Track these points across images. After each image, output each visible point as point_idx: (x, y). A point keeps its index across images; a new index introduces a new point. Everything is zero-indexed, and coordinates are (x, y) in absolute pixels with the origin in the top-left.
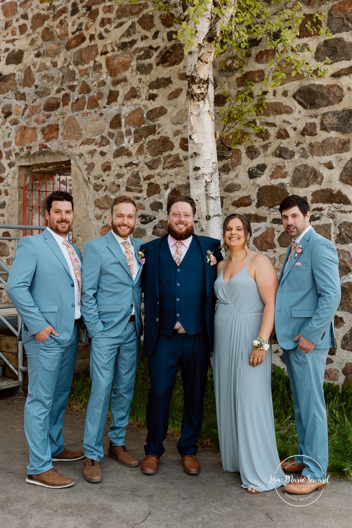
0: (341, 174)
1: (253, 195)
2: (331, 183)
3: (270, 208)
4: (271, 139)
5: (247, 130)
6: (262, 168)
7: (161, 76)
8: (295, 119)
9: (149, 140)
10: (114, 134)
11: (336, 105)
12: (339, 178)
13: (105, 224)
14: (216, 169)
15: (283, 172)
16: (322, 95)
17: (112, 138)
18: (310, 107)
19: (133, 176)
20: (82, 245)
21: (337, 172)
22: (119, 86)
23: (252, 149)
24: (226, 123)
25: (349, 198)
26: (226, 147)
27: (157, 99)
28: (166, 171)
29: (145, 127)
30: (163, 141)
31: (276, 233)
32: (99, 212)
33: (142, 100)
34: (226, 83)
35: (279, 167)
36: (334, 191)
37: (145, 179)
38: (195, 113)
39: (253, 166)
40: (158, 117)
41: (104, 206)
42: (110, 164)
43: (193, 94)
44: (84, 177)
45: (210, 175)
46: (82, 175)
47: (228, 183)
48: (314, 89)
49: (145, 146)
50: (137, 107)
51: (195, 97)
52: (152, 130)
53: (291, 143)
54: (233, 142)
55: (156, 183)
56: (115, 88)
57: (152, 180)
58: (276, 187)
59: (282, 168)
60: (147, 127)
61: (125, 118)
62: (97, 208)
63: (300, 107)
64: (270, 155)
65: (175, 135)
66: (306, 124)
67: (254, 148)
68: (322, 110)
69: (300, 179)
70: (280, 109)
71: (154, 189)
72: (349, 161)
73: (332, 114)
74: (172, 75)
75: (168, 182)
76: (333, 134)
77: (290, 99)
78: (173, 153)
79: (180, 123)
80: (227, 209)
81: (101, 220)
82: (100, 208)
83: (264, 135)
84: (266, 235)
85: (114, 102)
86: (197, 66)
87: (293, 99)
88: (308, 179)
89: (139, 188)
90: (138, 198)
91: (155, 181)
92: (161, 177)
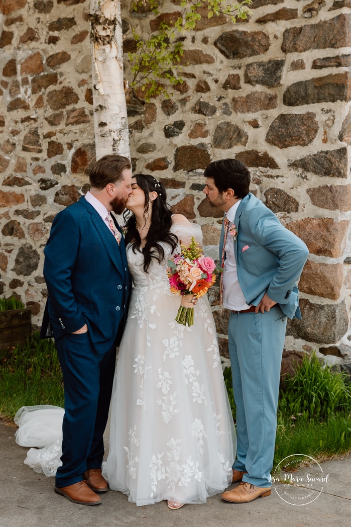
0: (268, 134)
1: (169, 156)
2: (256, 143)
3: (189, 172)
4: (190, 92)
5: (163, 81)
6: (180, 125)
7: (63, 16)
8: (216, 70)
9: (50, 90)
10: (8, 83)
11: (262, 55)
12: (265, 138)
14: (125, 125)
15: (203, 130)
16: (246, 42)
17: (6, 88)
18: (233, 57)
19: (31, 133)
21: (262, 132)
22: (13, 26)
23: (168, 103)
24: (137, 72)
25: (276, 161)
26: (139, 100)
27: (58, 43)
28: (70, 127)
29: (44, 75)
30: (66, 93)
31: (196, 201)
33: (41, 43)
34: (139, 26)
35: (199, 124)
36: (260, 152)
37: (45, 137)
38: (100, 59)
39: (170, 123)
40: (59, 63)
42: (4, 119)
43: (98, 36)
45: (118, 131)
47: (141, 143)
48: (238, 35)
49: (45, 98)
50: (35, 51)
51: (99, 40)
52: (53, 79)
53: (212, 97)
54: (147, 95)
55: (58, 141)
56: (9, 28)
57: (53, 139)
58: (196, 148)
59: (202, 126)
60: (47, 76)
61: (21, 64)
63: (222, 57)
64: (189, 111)
65: (79, 86)
66: (229, 76)
67: (171, 102)
68: (246, 60)
69: (223, 138)
70: (200, 58)
71: (55, 149)
72: (276, 119)
73: (257, 65)
74: (76, 15)
75: (72, 141)
76: (259, 88)
77: (211, 47)
78: (78, 106)
79: (86, 71)
83: (182, 87)
84: (184, 203)
85: (7, 44)
86: (102, 4)
87: (214, 47)
88: (231, 139)
89: (38, 148)
90: (37, 159)
91: (57, 139)
92: (64, 135)
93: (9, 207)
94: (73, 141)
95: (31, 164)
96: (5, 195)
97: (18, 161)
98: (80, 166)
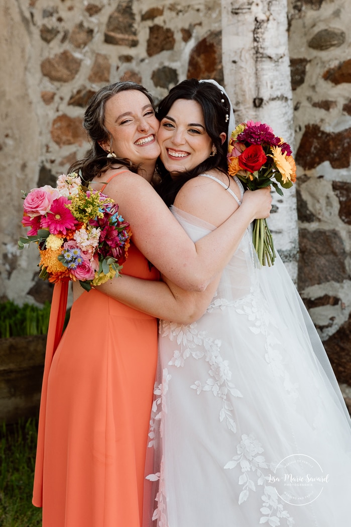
13: (60, 113)
19: (120, 11)
20: (14, 157)
32: (49, 86)
37: (144, 18)
41: (59, 75)
44: (21, 13)
45: (265, 3)
46: (20, 7)
47: (316, 30)
55: (166, 27)
57: (158, 21)
62: (46, 80)
71: (161, 40)
75: (190, 25)
80: (313, 87)
81: (53, 105)
82: (53, 79)
89: (131, 37)
90: (128, 59)
91: (165, 22)
92: (177, 14)
93: (77, 144)
94: (192, 26)
95: (118, 68)
96: (72, 124)
97: (96, 61)
98: (204, 73)
